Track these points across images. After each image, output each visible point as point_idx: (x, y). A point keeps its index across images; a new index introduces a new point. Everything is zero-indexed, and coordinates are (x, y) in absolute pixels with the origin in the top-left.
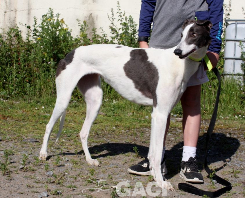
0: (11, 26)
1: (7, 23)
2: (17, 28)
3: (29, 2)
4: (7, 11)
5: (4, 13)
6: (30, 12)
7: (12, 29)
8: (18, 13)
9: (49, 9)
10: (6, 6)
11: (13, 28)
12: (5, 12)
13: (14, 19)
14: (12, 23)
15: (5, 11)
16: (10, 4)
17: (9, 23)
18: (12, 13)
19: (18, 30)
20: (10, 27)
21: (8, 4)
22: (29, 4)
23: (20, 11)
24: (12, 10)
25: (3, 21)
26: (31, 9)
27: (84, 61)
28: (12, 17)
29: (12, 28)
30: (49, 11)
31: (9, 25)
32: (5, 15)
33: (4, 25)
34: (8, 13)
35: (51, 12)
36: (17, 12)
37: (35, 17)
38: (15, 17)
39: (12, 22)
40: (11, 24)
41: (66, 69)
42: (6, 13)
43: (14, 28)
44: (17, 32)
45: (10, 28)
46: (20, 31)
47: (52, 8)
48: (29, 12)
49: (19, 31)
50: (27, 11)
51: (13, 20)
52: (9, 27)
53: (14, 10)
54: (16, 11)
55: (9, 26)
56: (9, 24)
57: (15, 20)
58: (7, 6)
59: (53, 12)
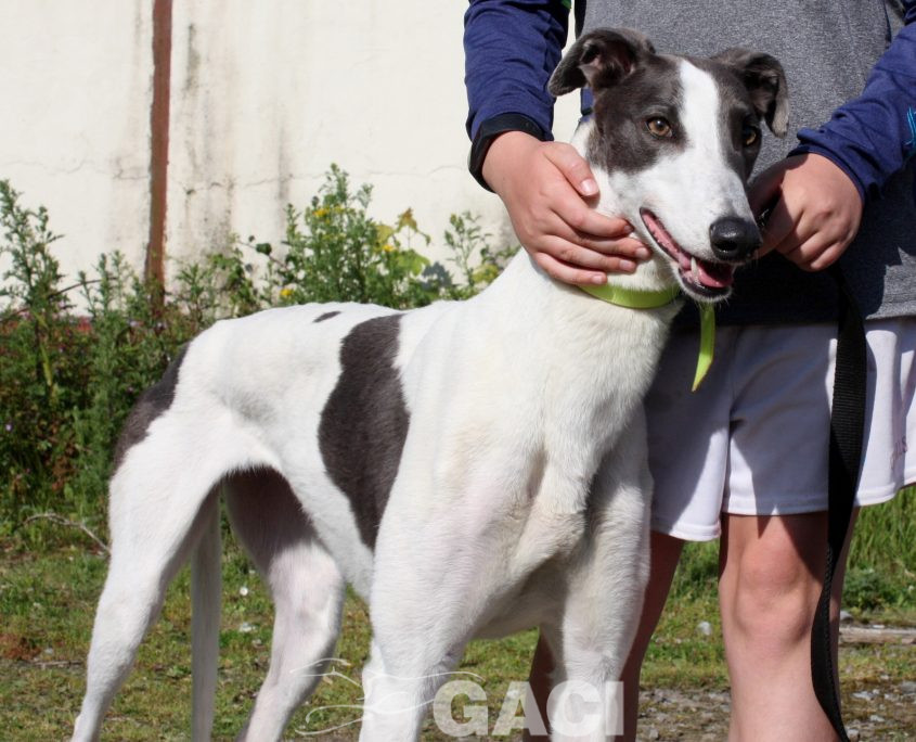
0: (212, 247)
1: (196, 236)
2: (236, 256)
3: (281, 148)
4: (197, 186)
5: (184, 196)
6: (287, 190)
7: (219, 260)
8: (240, 194)
9: (330, 170)
10: (191, 168)
11: (221, 256)
12: (189, 192)
13: (223, 220)
14: (219, 235)
15: (187, 188)
16: (209, 158)
17: (206, 234)
18: (218, 194)
19: (240, 263)
20: (208, 250)
21: (199, 161)
22: (281, 157)
23: (248, 185)
24: (217, 184)
25: (180, 227)
26: (291, 176)
27: (223, 400)
28: (217, 209)
29: (215, 253)
30: (329, 179)
31: (204, 243)
32: (187, 205)
33: (186, 244)
34: (202, 194)
35: (339, 180)
36: (236, 188)
37: (290, 206)
38: (229, 212)
39: (217, 228)
40: (214, 241)
41: (148, 439)
42: (193, 197)
43: (225, 256)
44: (234, 268)
45: (209, 256)
46: (249, 267)
47: (342, 167)
48: (281, 188)
49: (243, 267)
50: (275, 187)
51: (221, 224)
52: (203, 252)
53: (221, 182)
54: (231, 186)
55: (203, 246)
56: (204, 239)
57: (226, 224)
58: (195, 166)
59: (345, 180)
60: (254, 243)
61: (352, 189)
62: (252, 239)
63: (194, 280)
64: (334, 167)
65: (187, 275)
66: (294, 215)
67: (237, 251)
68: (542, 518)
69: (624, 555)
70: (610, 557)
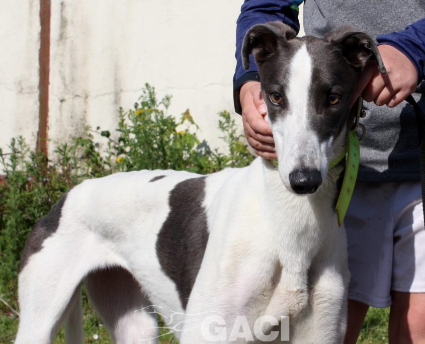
0: (76, 133)
1: (66, 127)
2: (89, 138)
3: (116, 74)
4: (66, 97)
5: (59, 103)
6: (119, 99)
7: (80, 140)
8: (91, 102)
9: (145, 87)
10: (63, 87)
11: (81, 138)
12: (62, 101)
13: (82, 117)
14: (79, 126)
15: (61, 99)
16: (73, 80)
17: (72, 126)
18: (79, 102)
19: (92, 142)
20: (73, 135)
21: (67, 82)
22: (116, 80)
23: (97, 96)
24: (79, 96)
25: (57, 122)
26: (122, 90)
27: (90, 228)
28: (78, 111)
29: (77, 136)
30: (145, 92)
31: (71, 131)
32: (60, 108)
33: (60, 131)
34: (69, 101)
35: (150, 93)
36: (89, 98)
37: (121, 108)
38: (85, 112)
39: (78, 122)
40: (76, 129)
41: (43, 250)
42: (64, 104)
43: (83, 138)
44: (88, 145)
45: (74, 139)
46: (97, 145)
47: (151, 85)
48: (116, 97)
49: (94, 144)
50: (112, 97)
51: (81, 119)
52: (70, 136)
53: (81, 95)
54: (87, 97)
55: (70, 132)
56: (70, 128)
57: (84, 119)
58: (65, 85)
59: (154, 92)
60: (100, 131)
61: (159, 98)
62: (98, 128)
63: (65, 153)
64: (147, 85)
65: (61, 150)
66: (123, 114)
67: (90, 135)
68: (280, 295)
69: (331, 317)
70: (323, 319)
